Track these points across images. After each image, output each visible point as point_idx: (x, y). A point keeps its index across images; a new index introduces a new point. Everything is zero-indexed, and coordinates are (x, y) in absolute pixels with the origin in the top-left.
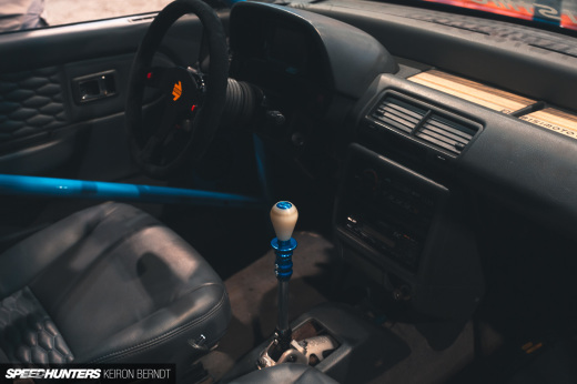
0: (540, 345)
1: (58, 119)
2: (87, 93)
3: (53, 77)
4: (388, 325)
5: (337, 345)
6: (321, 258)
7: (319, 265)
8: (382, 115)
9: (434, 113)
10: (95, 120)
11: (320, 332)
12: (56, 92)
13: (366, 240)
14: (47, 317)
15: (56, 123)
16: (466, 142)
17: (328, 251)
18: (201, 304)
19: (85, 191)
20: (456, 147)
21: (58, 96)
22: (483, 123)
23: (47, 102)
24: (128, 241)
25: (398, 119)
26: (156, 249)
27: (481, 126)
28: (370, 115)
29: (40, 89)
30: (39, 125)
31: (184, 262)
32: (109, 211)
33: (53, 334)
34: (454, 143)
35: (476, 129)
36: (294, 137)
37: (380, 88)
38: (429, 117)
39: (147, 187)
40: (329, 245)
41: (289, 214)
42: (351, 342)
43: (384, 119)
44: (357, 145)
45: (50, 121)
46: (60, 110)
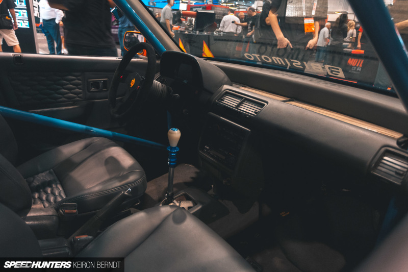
0: (288, 213)
1: (79, 97)
2: (94, 88)
3: (79, 78)
4: (220, 201)
5: (195, 204)
6: (194, 175)
7: (192, 178)
8: (223, 100)
9: (246, 99)
10: (96, 100)
11: (188, 199)
12: (80, 84)
13: (212, 156)
14: (58, 182)
15: (78, 98)
16: (259, 110)
17: (196, 173)
18: (132, 178)
19: (87, 130)
20: (255, 112)
21: (80, 86)
22: (267, 103)
23: (75, 89)
24: (103, 151)
25: (230, 102)
26: (115, 155)
27: (266, 104)
28: (218, 100)
29: (72, 82)
30: (69, 98)
31: (127, 161)
32: (97, 140)
33: (59, 189)
34: (254, 111)
35: (264, 105)
36: (184, 111)
37: (223, 89)
38: (244, 101)
39: (117, 133)
40: (197, 170)
41: (176, 134)
42: (201, 203)
43: (224, 102)
44: (211, 113)
45: (75, 97)
46: (80, 93)
